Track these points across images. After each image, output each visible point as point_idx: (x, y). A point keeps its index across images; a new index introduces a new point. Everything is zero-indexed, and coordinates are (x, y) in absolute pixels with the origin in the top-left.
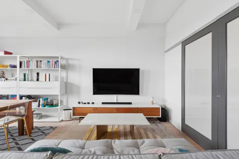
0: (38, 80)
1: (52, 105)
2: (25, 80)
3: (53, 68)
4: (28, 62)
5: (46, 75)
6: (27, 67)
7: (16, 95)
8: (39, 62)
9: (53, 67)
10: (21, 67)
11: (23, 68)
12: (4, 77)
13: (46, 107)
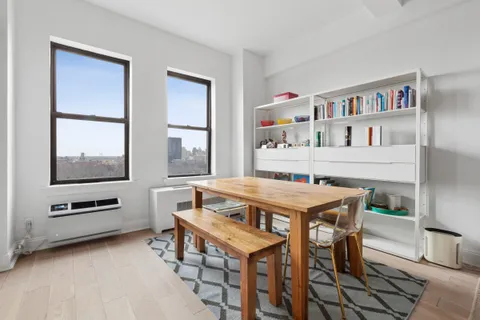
0: (349, 143)
1: (386, 208)
2: (319, 145)
3: (395, 109)
4: (331, 105)
5: (371, 130)
6: (329, 116)
7: (308, 177)
8: (355, 101)
9: (395, 105)
10: (316, 118)
11: (320, 119)
12: (285, 142)
13: (374, 212)
